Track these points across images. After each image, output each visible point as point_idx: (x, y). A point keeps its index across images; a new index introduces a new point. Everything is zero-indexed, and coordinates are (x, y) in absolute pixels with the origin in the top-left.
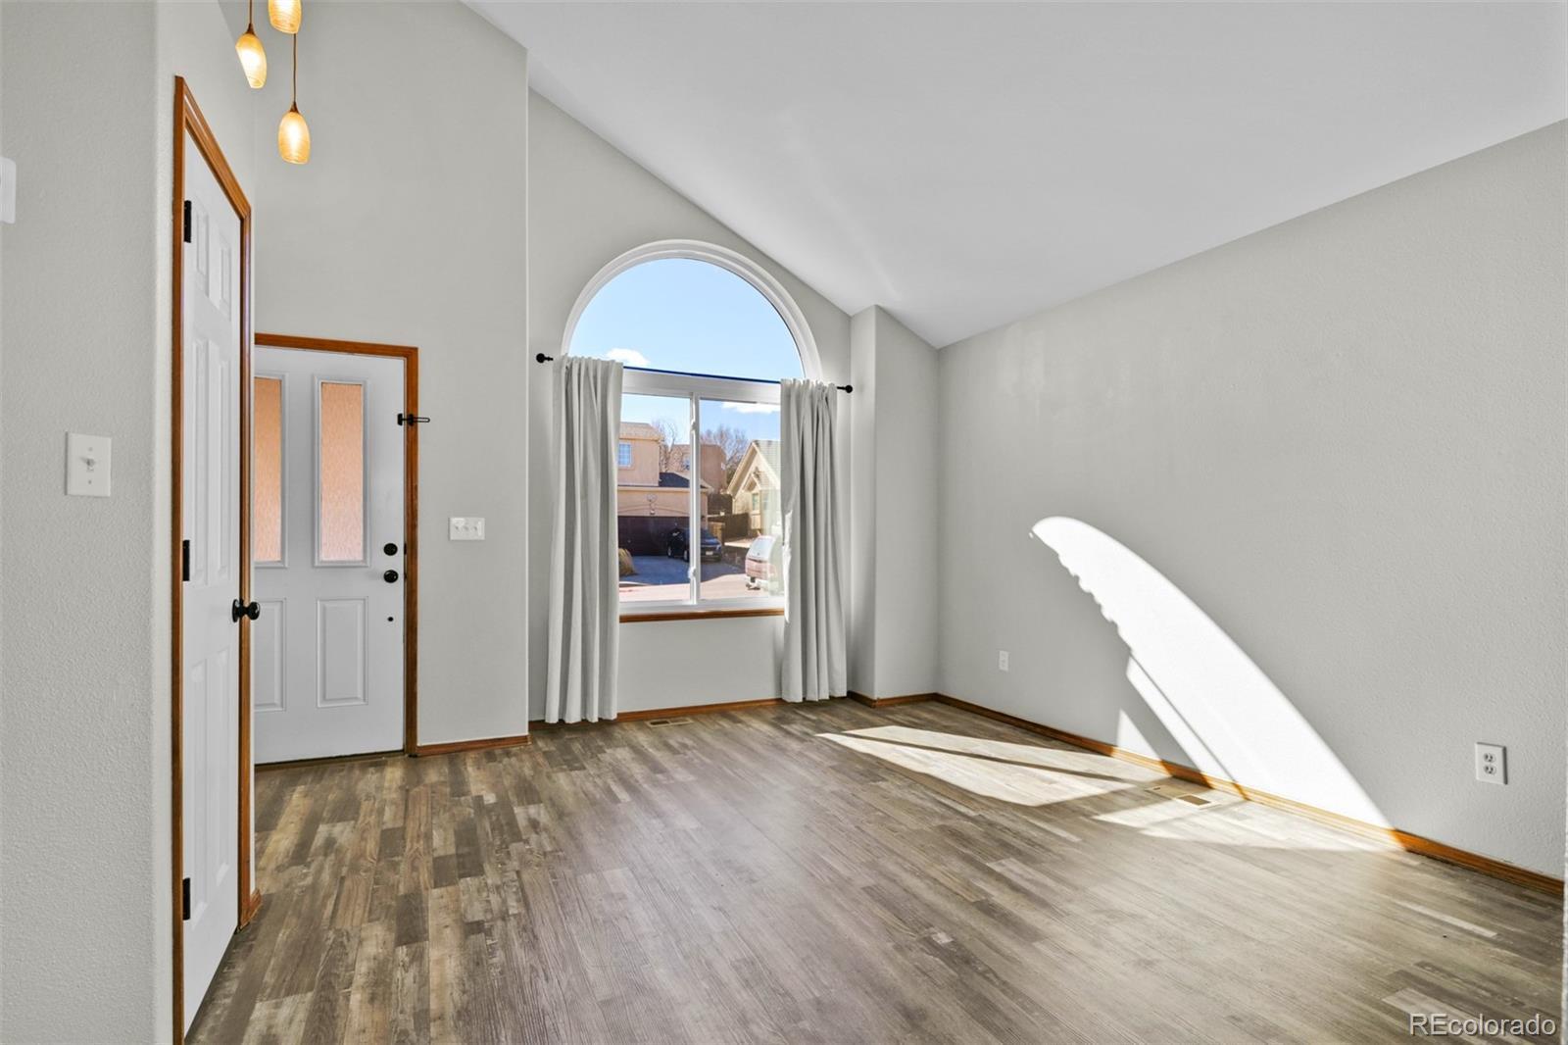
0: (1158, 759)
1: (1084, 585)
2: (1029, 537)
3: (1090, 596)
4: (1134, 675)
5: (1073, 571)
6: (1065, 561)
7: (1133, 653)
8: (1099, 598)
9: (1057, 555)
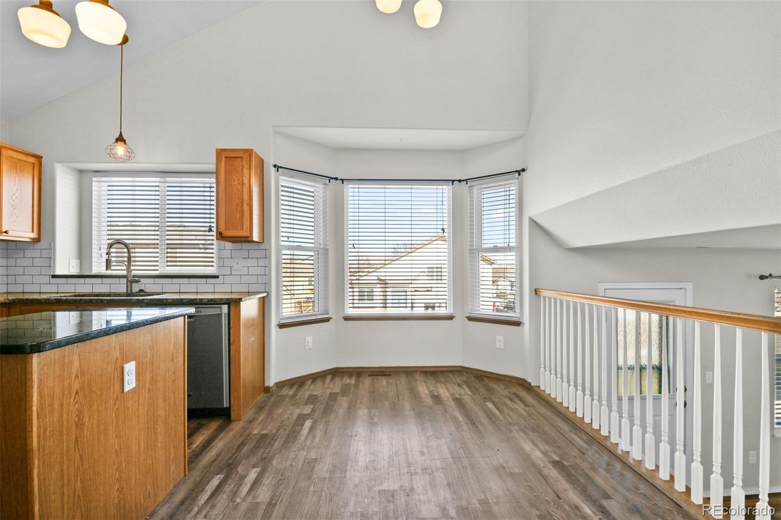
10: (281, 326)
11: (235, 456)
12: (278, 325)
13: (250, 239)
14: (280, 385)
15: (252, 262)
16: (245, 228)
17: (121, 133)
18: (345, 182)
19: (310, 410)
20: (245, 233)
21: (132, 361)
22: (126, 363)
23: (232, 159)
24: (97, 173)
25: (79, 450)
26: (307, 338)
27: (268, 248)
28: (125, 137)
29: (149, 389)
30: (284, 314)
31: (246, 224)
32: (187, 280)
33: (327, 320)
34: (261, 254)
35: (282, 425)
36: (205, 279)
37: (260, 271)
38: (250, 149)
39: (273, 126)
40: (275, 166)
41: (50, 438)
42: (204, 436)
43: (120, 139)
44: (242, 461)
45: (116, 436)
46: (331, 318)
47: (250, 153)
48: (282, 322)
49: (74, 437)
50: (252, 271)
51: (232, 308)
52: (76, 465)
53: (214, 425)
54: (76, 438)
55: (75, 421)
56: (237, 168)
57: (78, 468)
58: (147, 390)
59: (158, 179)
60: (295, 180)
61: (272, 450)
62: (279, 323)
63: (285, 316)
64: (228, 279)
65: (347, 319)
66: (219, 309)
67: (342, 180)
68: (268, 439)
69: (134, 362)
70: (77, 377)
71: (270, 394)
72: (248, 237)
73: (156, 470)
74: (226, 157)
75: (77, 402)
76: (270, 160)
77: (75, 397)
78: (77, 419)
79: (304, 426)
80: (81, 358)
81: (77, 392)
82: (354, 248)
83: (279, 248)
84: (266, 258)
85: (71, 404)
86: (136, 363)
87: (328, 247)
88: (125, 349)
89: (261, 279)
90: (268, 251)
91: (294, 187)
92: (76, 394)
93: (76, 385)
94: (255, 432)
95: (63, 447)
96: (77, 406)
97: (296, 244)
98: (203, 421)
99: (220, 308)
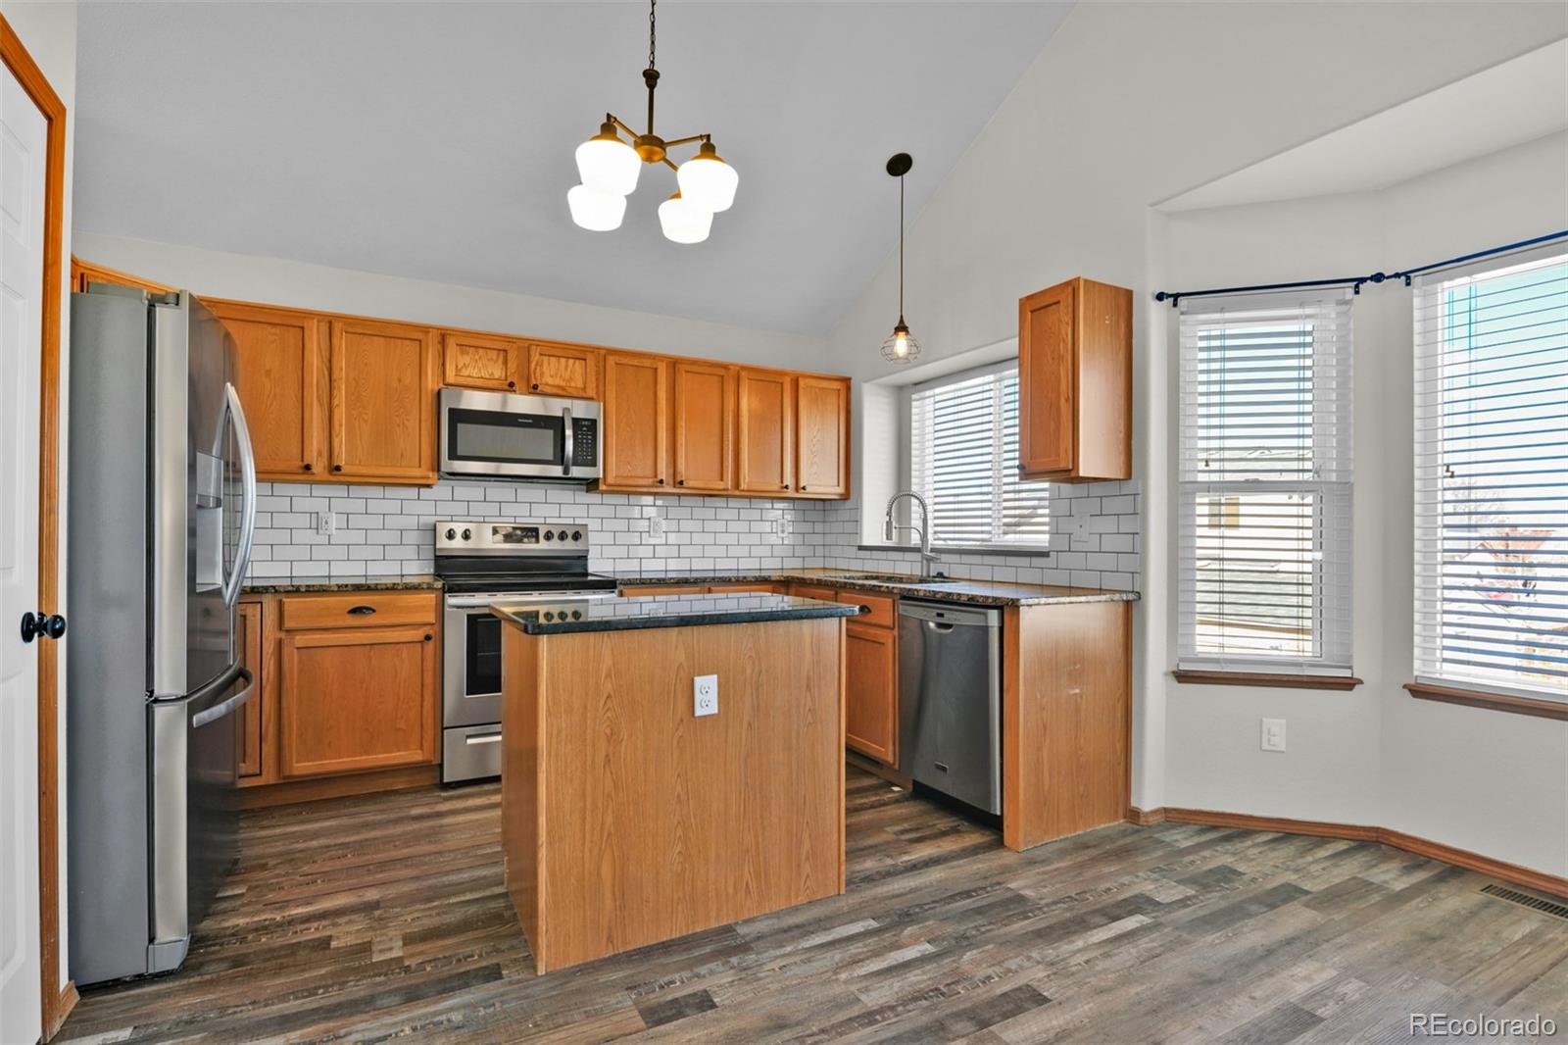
11: (934, 905)
12: (1174, 672)
13: (1073, 474)
14: (1175, 817)
15: (1107, 525)
17: (902, 317)
18: (1416, 279)
19: (1181, 897)
21: (712, 673)
22: (699, 675)
23: (1043, 310)
24: (918, 387)
25: (612, 774)
26: (1265, 720)
27: (1140, 492)
28: (907, 324)
29: (750, 725)
30: (1199, 649)
32: (1002, 558)
33: (1348, 684)
34: (1121, 504)
35: (1077, 897)
36: (1029, 559)
37: (1124, 543)
38: (1075, 279)
39: (1152, 205)
41: (566, 744)
42: (939, 849)
43: (902, 328)
44: (927, 919)
45: (679, 775)
46: (1361, 682)
47: (1074, 290)
48: (1184, 667)
49: (603, 753)
50: (1109, 543)
52: (606, 792)
53: (974, 838)
54: (607, 756)
55: (606, 734)
56: (1050, 329)
57: (609, 795)
58: (745, 726)
59: (991, 378)
61: (996, 932)
62: (1175, 669)
63: (1201, 656)
64: (1067, 560)
65: (1421, 691)
66: (983, 617)
67: (1407, 277)
68: (1015, 909)
69: (715, 676)
70: (608, 676)
71: (1136, 827)
72: (1069, 471)
73: (765, 858)
74: (1032, 312)
75: (609, 709)
76: (1145, 287)
77: (605, 702)
78: (608, 731)
79: (1113, 924)
80: (615, 653)
81: (609, 697)
82: (1452, 476)
84: (1134, 514)
85: (600, 710)
86: (719, 678)
87: (1352, 479)
88: (696, 655)
89: (1126, 562)
90: (1139, 498)
91: (1228, 332)
92: (608, 697)
93: (608, 687)
94: (1012, 885)
95: (586, 760)
96: (609, 714)
98: (965, 825)
99: (985, 614)
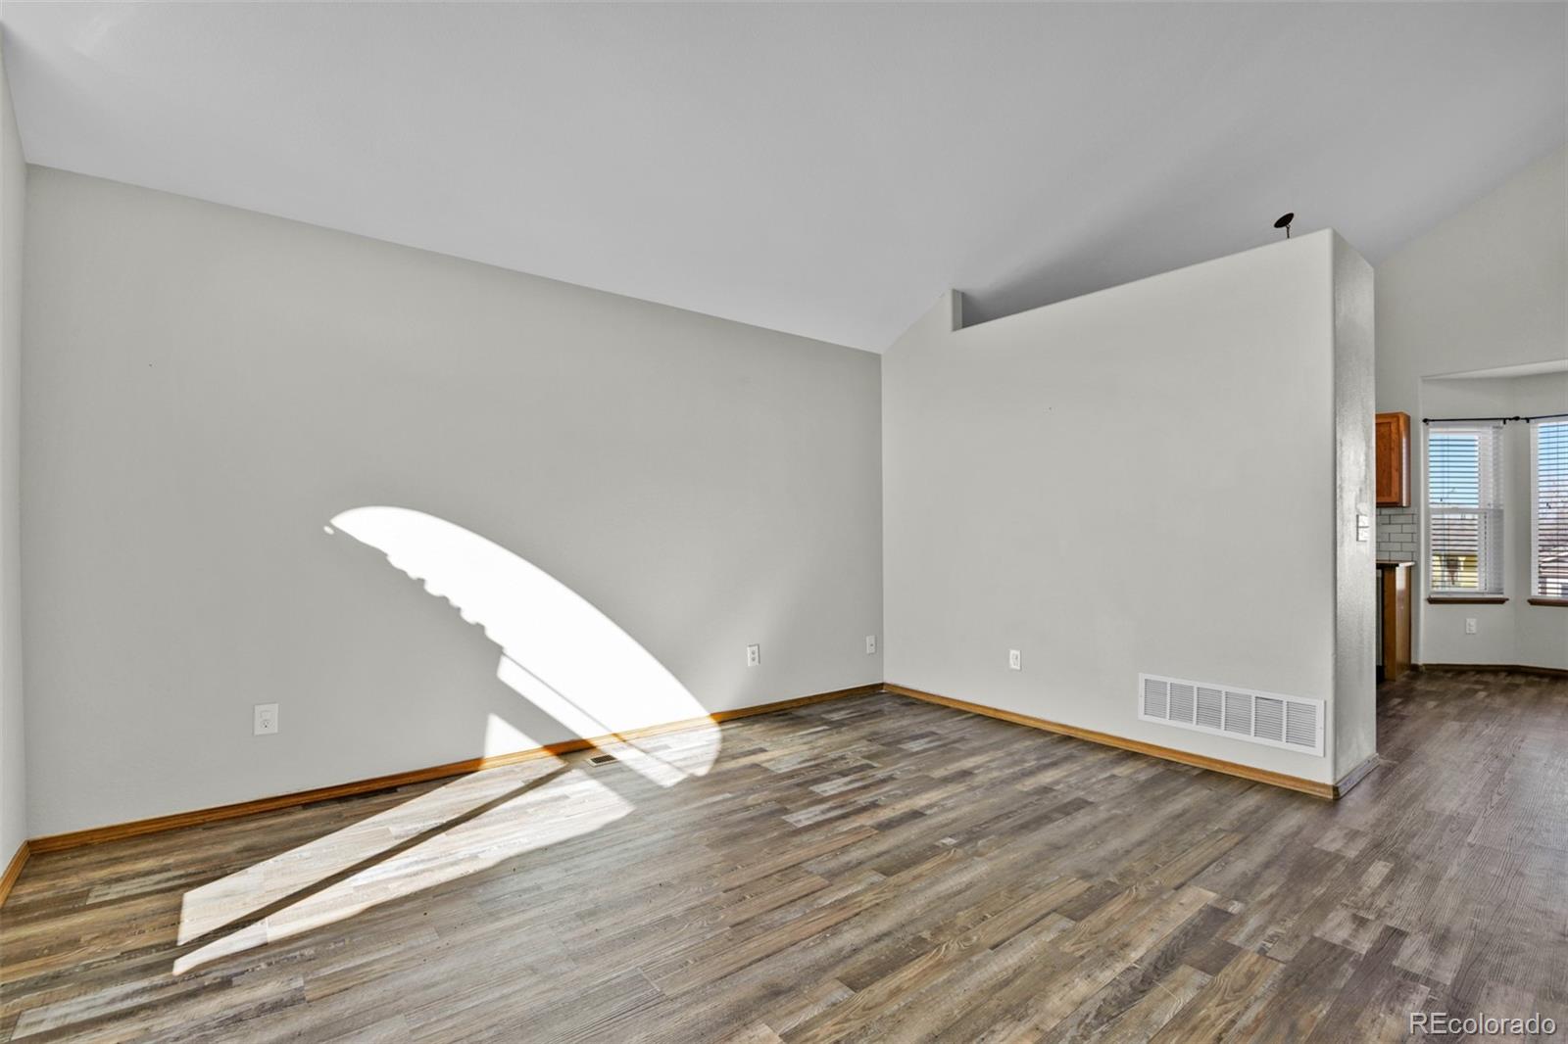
0: (537, 746)
1: (433, 588)
2: (328, 534)
3: (444, 600)
4: (507, 673)
5: (413, 574)
6: (397, 561)
7: (505, 652)
8: (455, 601)
9: (385, 555)
10: (1432, 601)
16: (1393, 494)
20: (1394, 499)
31: (1395, 489)
40: (1425, 421)
51: (1386, 574)
60: (1450, 430)
83: (1428, 512)
97: (1451, 506)
